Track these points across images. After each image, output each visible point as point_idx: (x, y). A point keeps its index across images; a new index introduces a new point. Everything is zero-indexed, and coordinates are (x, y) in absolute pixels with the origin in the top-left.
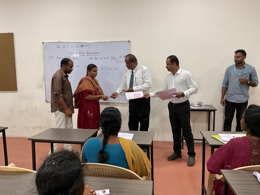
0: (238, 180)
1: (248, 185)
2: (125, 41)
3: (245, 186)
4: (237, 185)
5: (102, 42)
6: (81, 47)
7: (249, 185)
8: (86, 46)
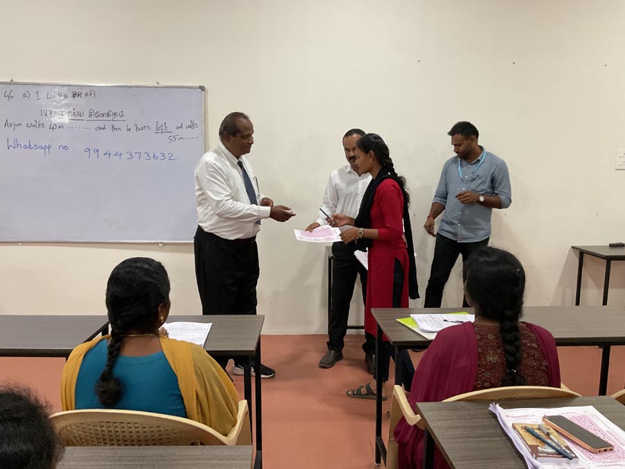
0: (456, 427)
1: (478, 437)
2: (191, 88)
3: (472, 439)
4: (455, 438)
5: (130, 87)
6: (74, 97)
7: (481, 437)
8: (86, 95)
